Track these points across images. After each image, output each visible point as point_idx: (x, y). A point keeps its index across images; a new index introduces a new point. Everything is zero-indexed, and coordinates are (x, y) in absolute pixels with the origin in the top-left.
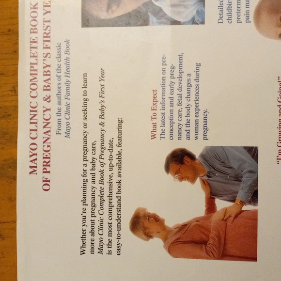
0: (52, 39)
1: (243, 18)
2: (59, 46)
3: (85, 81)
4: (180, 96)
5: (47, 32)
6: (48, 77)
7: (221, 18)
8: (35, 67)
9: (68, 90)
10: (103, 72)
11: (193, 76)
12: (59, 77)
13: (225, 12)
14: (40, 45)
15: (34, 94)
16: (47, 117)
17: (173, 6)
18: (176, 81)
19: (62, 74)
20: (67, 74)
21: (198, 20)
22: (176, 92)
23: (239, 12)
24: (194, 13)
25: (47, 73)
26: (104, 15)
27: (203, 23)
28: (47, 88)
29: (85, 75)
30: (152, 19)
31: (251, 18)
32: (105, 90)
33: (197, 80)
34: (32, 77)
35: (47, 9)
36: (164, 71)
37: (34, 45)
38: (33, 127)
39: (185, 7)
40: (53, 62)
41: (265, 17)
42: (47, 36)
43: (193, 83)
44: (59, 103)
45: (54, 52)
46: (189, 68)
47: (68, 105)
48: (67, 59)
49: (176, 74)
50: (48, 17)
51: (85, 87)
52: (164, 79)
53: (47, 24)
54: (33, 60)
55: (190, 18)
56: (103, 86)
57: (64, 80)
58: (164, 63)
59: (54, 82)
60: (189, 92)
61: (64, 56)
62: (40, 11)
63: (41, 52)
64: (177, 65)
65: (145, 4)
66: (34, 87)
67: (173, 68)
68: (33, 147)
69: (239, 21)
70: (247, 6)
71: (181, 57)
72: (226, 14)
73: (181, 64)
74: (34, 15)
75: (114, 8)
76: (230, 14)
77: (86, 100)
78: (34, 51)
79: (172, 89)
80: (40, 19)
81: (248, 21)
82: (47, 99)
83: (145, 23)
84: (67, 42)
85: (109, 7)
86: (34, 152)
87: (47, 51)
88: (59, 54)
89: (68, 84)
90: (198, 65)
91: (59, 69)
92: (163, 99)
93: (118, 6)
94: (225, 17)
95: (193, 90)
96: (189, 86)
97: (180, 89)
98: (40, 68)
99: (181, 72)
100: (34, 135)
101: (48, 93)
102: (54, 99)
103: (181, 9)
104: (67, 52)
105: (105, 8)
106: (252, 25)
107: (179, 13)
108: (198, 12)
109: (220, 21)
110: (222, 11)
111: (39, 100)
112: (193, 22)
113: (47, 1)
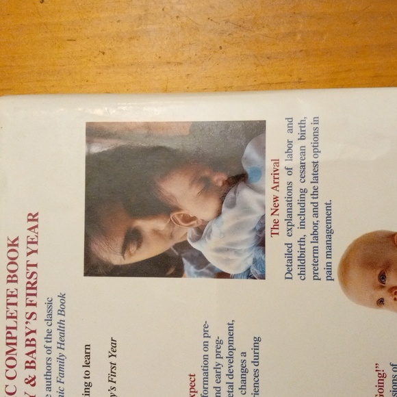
0: (39, 291)
1: (322, 273)
2: (50, 303)
3: (88, 355)
4: (231, 385)
5: (32, 281)
6: (32, 349)
7: (289, 272)
8: (14, 333)
9: (61, 368)
10: (114, 343)
11: (250, 357)
12: (49, 349)
13: (296, 262)
14: (21, 299)
15: (11, 373)
18: (225, 362)
19: (54, 345)
20: (61, 344)
21: (256, 272)
22: (225, 379)
23: (316, 264)
24: (250, 261)
25: (30, 343)
26: (117, 260)
27: (263, 277)
28: (30, 365)
29: (87, 347)
30: (188, 267)
31: (335, 275)
32: (117, 371)
33: (256, 362)
34: (9, 349)
35: (33, 247)
36: (206, 345)
37: (12, 300)
39: (237, 252)
40: (39, 325)
42: (32, 286)
43: (251, 367)
44: (49, 388)
45: (41, 311)
46: (243, 343)
47: (61, 392)
48: (61, 322)
49: (224, 351)
50: (33, 259)
51: (87, 365)
52: (206, 358)
53: (32, 269)
54: (11, 323)
55: (243, 269)
56: (113, 365)
57: (55, 353)
58: (206, 334)
59: (41, 357)
60: (244, 380)
61: (56, 318)
62: (22, 248)
63: (22, 310)
64: (225, 338)
65: (177, 246)
66: (11, 363)
67: (219, 342)
69: (316, 277)
70: (329, 255)
71: (231, 326)
72: (296, 264)
73: (231, 336)
74: (13, 255)
75: (133, 248)
76: (302, 267)
77: (88, 385)
78: (12, 308)
79: (218, 375)
80: (22, 261)
81: (329, 278)
82: (31, 381)
84: (62, 296)
85: (125, 248)
87: (31, 309)
88: (50, 315)
89: (61, 359)
90: (257, 340)
91: (48, 337)
92: (206, 389)
93: (139, 247)
94: (296, 271)
95: (250, 377)
96: (244, 370)
97: (231, 374)
98: (20, 334)
99: (231, 350)
101: (31, 372)
102: (41, 381)
103: (232, 256)
104: (61, 312)
105: (119, 249)
106: (336, 284)
107: (227, 261)
108: (255, 261)
109: (288, 276)
110: (290, 260)
111: (19, 382)
112: (249, 275)
113: (32, 235)
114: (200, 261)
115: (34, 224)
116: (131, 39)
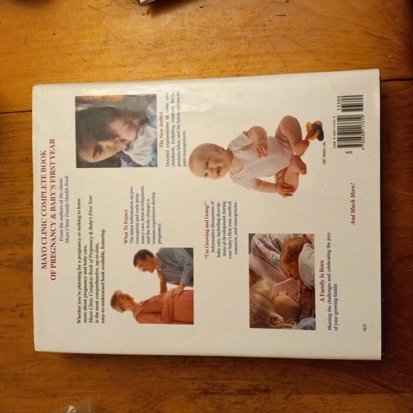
0: (56, 175)
1: (182, 163)
2: (61, 180)
3: (79, 204)
4: (143, 214)
5: (53, 170)
6: (54, 202)
7: (168, 163)
8: (45, 195)
9: (67, 210)
10: (91, 198)
11: (151, 201)
12: (61, 201)
13: (171, 159)
14: (48, 179)
15: (44, 213)
16: (53, 229)
17: (135, 155)
18: (140, 204)
19: (64, 199)
20: (67, 199)
21: (153, 164)
22: (140, 211)
23: (179, 159)
24: (151, 159)
25: (53, 199)
26: (91, 160)
27: (156, 166)
28: (53, 209)
29: (79, 200)
30: (124, 163)
31: (187, 164)
32: (93, 210)
33: (153, 203)
34: (43, 202)
35: (53, 155)
36: (132, 197)
37: (44, 180)
38: (44, 236)
39: (145, 155)
40: (57, 191)
41: (196, 163)
42: (53, 173)
43: (151, 206)
44: (62, 219)
45: (57, 184)
46: (148, 195)
47: (68, 221)
48: (67, 189)
49: (140, 199)
50: (53, 161)
51: (79, 208)
52: (132, 202)
53: (53, 165)
54: (43, 190)
55: (147, 163)
56: (91, 207)
57: (64, 203)
58: (132, 192)
59: (58, 205)
60: (148, 211)
61: (64, 187)
62: (48, 156)
63: (48, 184)
64: (140, 193)
65: (118, 153)
66: (44, 208)
67: (137, 195)
68: (44, 249)
69: (179, 165)
70: (184, 155)
71: (143, 188)
72: (171, 160)
73: (143, 193)
74: (43, 159)
75: (98, 155)
76: (173, 161)
77: (80, 217)
78: (44, 183)
79: (137, 210)
80: (48, 161)
81: (185, 165)
82: (53, 217)
83: (119, 165)
84: (67, 177)
85: (94, 155)
86: (45, 253)
87: (53, 184)
88: (61, 186)
89: (67, 206)
90: (154, 194)
91: (61, 196)
92: (132, 216)
93: (101, 153)
94: (171, 163)
95: (151, 210)
96: (149, 207)
97: (143, 209)
98: (48, 195)
99: (143, 198)
100: (44, 241)
101: (53, 212)
102: (58, 216)
103: (143, 157)
104: (67, 184)
105: (92, 154)
106: (188, 167)
107: (141, 159)
108: (153, 159)
109: (167, 165)
110: (168, 158)
111: (48, 217)
112: (150, 165)
113: (52, 150)
114: (129, 160)
115: (53, 144)
116: (100, 53)
